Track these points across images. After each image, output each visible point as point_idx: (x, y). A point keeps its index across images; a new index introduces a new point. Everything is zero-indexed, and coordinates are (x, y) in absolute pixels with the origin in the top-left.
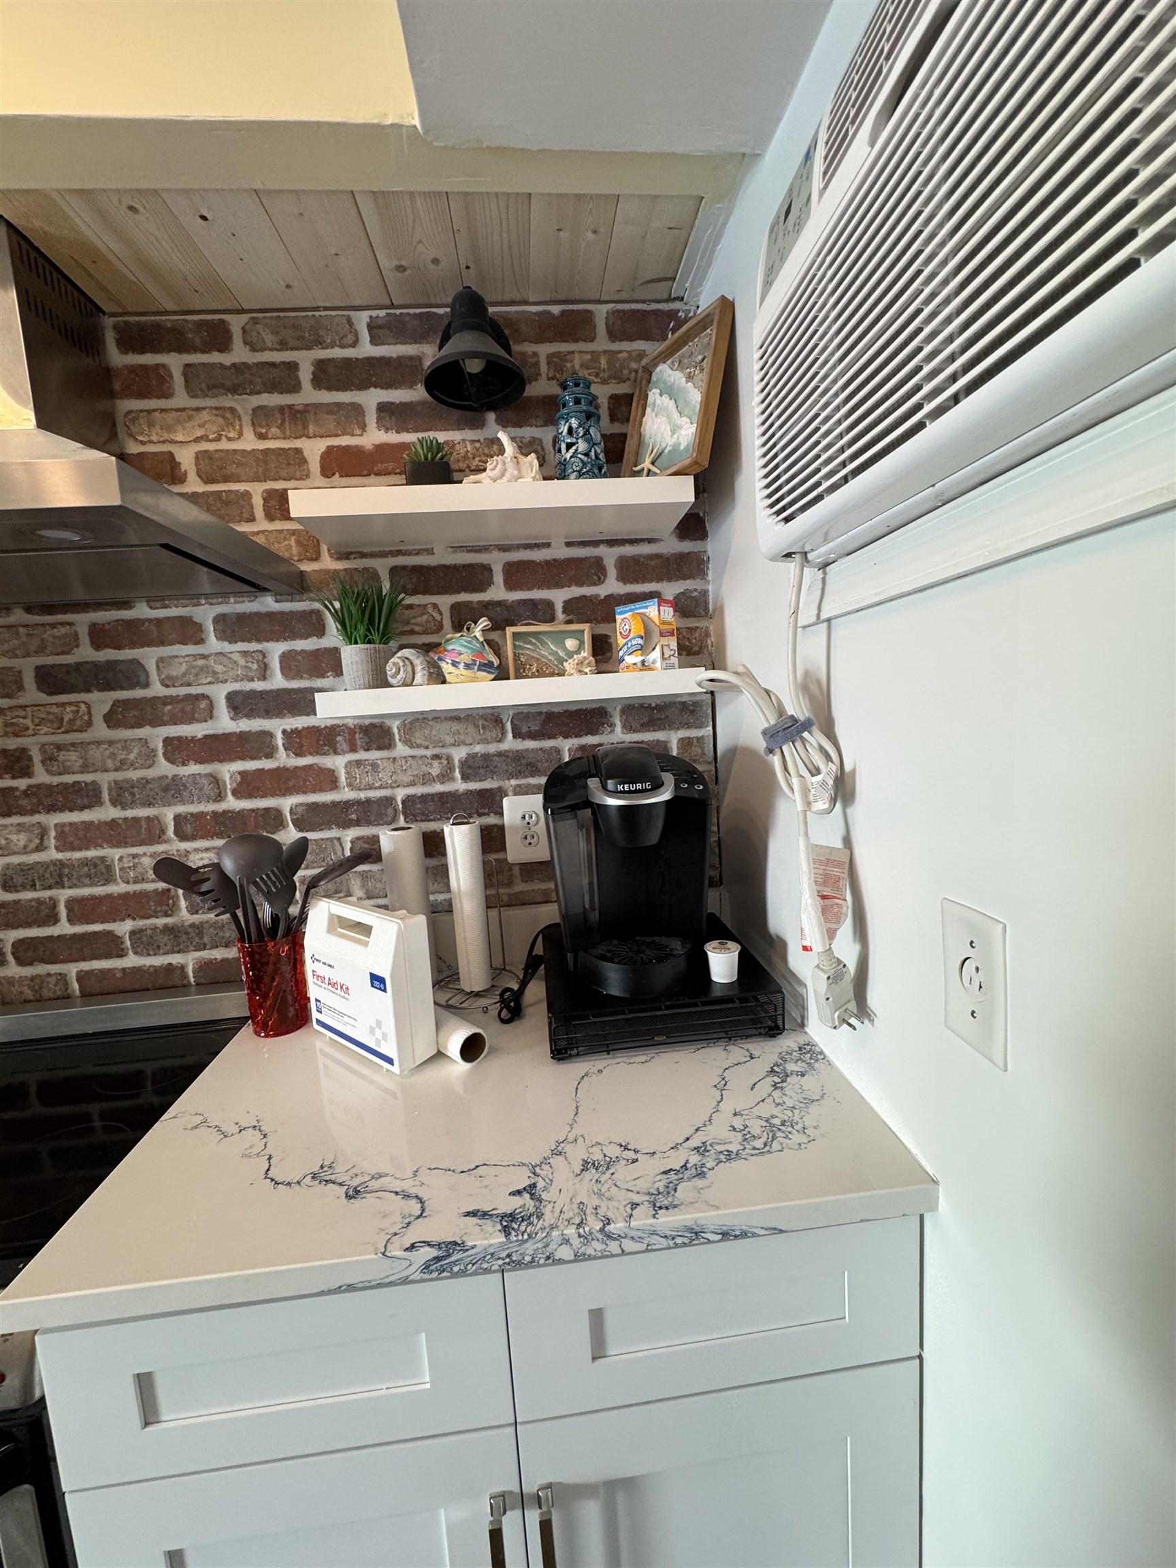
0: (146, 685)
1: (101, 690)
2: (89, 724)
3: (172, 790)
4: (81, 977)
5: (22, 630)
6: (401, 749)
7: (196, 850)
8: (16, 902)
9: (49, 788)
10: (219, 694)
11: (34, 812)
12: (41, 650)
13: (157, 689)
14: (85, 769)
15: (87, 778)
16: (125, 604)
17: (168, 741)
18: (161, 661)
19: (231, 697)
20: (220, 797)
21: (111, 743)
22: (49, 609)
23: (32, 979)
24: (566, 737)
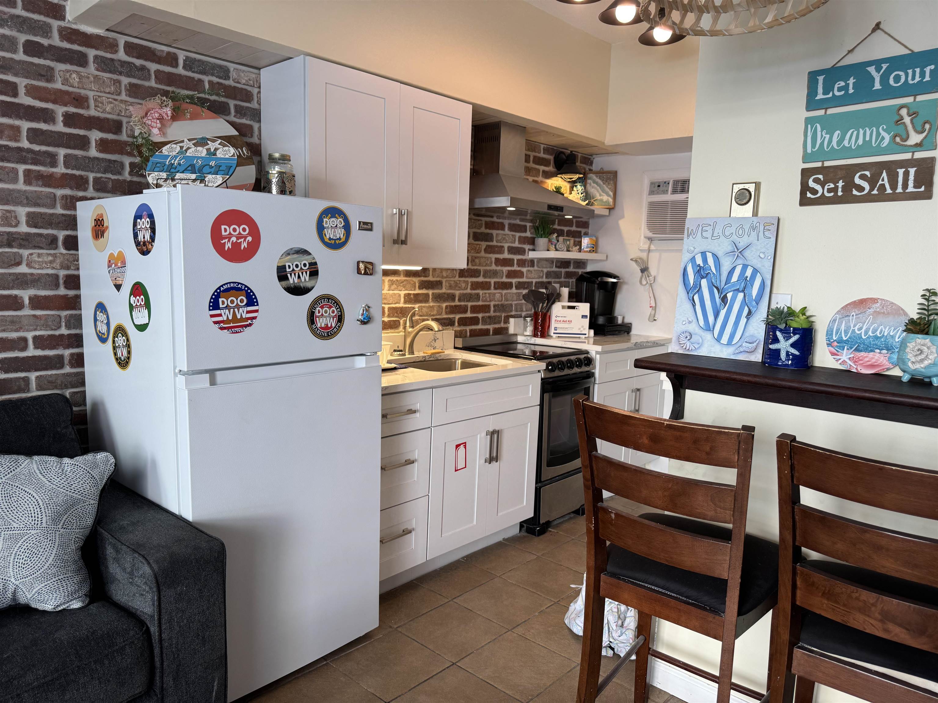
0: (493, 241)
1: (485, 241)
2: (481, 251)
3: (495, 274)
4: (471, 331)
5: (473, 220)
6: (536, 268)
7: (497, 293)
8: (461, 305)
9: (471, 269)
10: (506, 246)
11: (467, 277)
12: (475, 227)
13: (494, 243)
14: (480, 265)
15: (479, 268)
16: (492, 217)
17: (496, 259)
18: (497, 234)
19: (509, 247)
20: (502, 278)
21: (485, 258)
22: (478, 215)
23: (460, 331)
24: (564, 268)
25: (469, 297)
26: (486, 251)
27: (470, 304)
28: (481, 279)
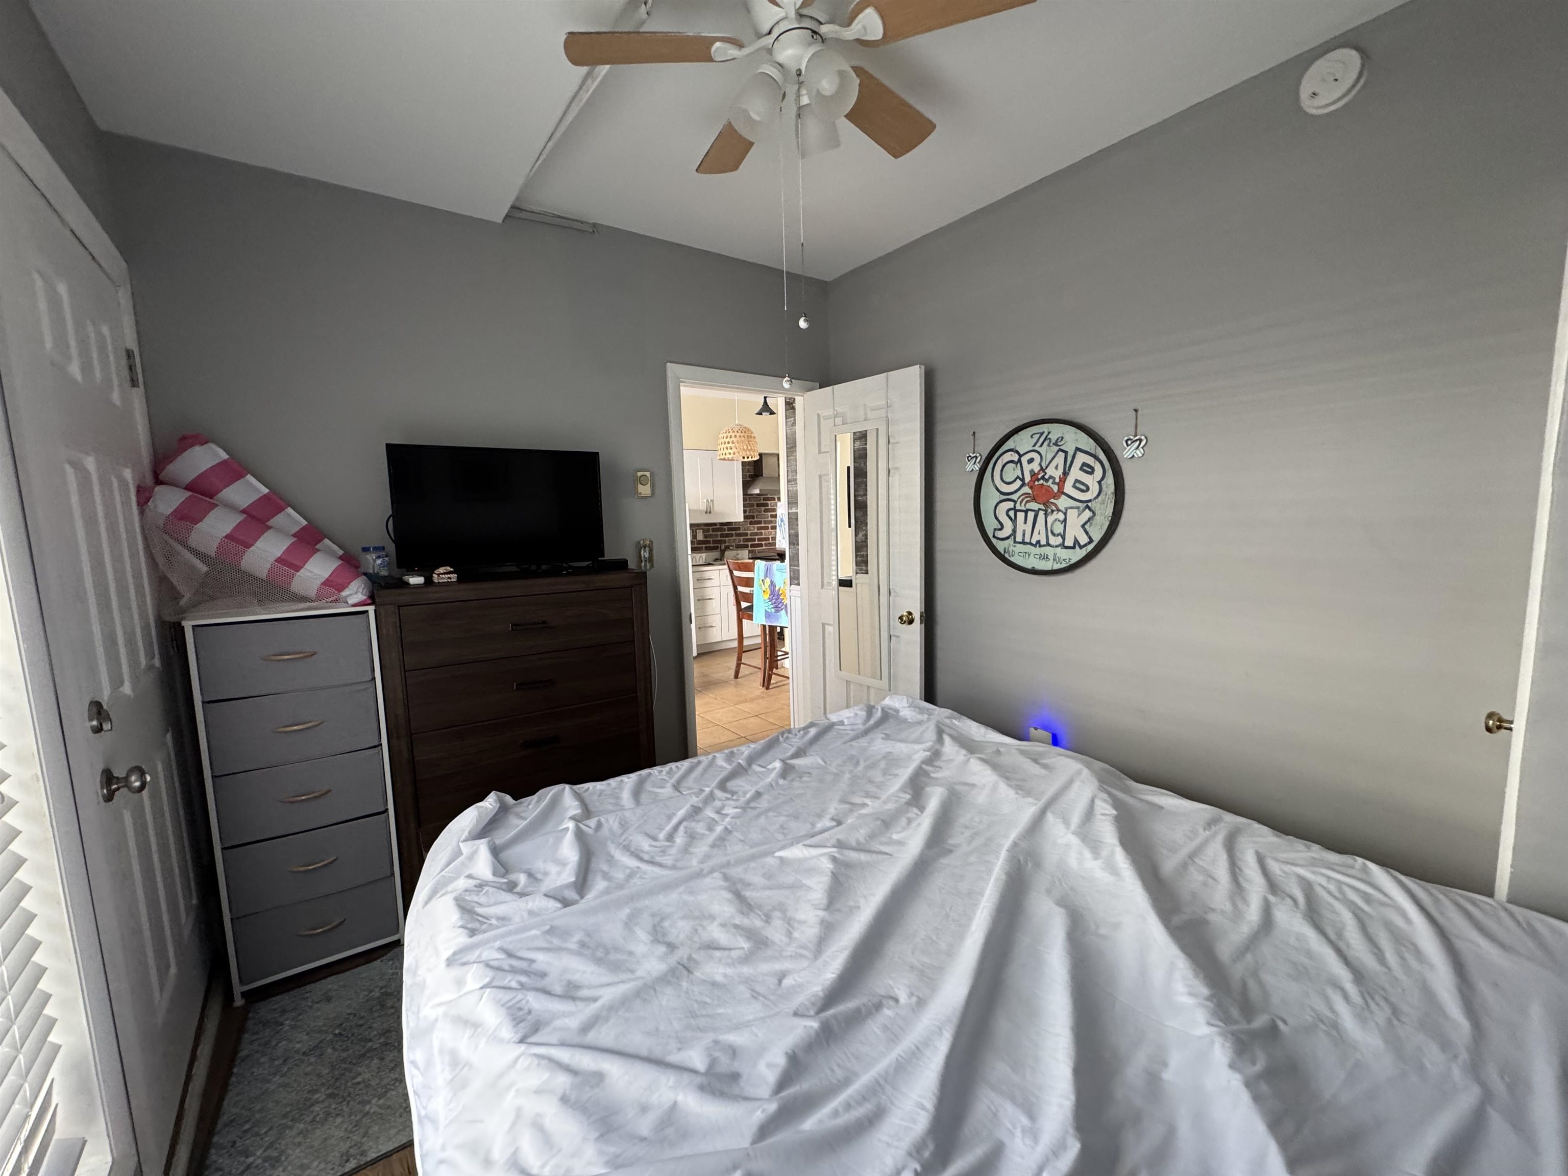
25: (756, 534)
26: (764, 511)
27: (757, 537)
28: (763, 525)
